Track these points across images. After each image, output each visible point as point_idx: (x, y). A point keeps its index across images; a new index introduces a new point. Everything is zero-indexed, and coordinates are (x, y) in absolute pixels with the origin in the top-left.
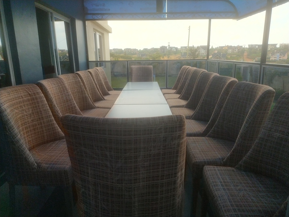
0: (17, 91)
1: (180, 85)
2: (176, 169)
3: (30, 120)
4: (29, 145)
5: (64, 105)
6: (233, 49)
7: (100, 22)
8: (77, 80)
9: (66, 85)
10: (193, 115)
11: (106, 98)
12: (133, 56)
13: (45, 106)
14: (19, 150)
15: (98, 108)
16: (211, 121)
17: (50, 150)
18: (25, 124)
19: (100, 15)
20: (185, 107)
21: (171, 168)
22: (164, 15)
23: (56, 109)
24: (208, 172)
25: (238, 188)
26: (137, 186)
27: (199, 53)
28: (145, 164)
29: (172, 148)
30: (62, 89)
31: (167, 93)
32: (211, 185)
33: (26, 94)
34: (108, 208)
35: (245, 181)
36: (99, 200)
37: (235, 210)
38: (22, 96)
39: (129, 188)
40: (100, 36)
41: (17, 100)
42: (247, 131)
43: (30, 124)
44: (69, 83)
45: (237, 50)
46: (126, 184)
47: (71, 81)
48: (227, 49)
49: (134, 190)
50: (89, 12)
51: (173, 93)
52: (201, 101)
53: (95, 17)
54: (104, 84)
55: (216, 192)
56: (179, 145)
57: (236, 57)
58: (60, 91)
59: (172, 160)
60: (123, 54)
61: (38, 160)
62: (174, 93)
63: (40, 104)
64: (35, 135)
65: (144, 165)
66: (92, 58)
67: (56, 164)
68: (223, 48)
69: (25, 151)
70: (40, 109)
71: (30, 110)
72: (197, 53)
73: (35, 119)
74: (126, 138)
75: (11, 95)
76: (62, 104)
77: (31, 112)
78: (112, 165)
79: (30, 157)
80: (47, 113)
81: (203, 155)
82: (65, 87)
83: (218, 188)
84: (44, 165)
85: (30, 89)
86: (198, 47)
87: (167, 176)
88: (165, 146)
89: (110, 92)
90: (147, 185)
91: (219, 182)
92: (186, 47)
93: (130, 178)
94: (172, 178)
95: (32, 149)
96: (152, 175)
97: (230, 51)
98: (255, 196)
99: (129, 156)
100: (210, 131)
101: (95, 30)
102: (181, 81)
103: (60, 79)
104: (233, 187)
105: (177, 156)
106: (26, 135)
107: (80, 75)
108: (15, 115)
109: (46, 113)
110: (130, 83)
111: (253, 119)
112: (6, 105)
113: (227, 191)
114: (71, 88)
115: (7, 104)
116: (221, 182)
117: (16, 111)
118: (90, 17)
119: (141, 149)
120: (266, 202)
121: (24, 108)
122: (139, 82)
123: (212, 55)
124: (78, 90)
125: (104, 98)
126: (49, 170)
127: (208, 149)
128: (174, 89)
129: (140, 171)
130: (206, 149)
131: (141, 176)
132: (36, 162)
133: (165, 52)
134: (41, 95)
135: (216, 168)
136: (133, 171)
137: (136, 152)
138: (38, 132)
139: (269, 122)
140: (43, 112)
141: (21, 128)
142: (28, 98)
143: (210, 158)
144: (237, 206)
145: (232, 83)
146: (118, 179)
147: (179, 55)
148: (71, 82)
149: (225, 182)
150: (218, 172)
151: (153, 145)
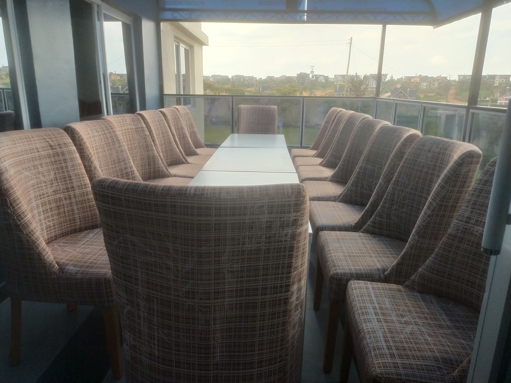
0: (28, 140)
1: (323, 142)
2: (288, 278)
3: (50, 191)
4: (47, 234)
5: (112, 168)
6: (430, 82)
7: (187, 25)
8: (139, 126)
9: (119, 133)
10: (342, 194)
11: (190, 159)
12: (249, 89)
13: (78, 167)
14: (28, 241)
15: (175, 176)
16: (370, 204)
17: (84, 244)
18: (42, 197)
19: (186, 12)
20: (329, 181)
21: (280, 276)
22: (301, 14)
23: (98, 173)
24: (354, 291)
25: (404, 319)
26: (219, 304)
27: (366, 87)
28: (234, 267)
29: (281, 241)
30: (112, 141)
31: (299, 154)
32: (356, 313)
33: (45, 144)
34: (169, 340)
35: (418, 309)
36: (155, 325)
37: (392, 356)
38: (37, 148)
39: (207, 307)
40: (186, 51)
41: (28, 155)
42: (427, 223)
43: (50, 197)
44: (125, 130)
45: (436, 84)
46: (201, 299)
47: (129, 127)
48: (418, 81)
49: (214, 311)
50: (167, 6)
51: (311, 156)
52: (357, 169)
53: (176, 15)
54: (188, 135)
55: (364, 325)
56: (294, 237)
57: (435, 96)
58: (106, 144)
59: (281, 262)
60: (230, 86)
61: (62, 259)
62: (313, 156)
63: (69, 164)
64: (59, 216)
65: (232, 268)
66: (170, 88)
67: (92, 267)
68: (412, 80)
69: (38, 242)
70: (68, 171)
71: (51, 172)
72: (363, 87)
73: (60, 190)
74: (201, 220)
75: (18, 145)
76: (110, 166)
77: (52, 176)
78: (177, 266)
79: (48, 252)
80: (81, 179)
81: (350, 263)
82: (116, 136)
83: (368, 317)
84: (72, 268)
85: (53, 137)
86: (365, 77)
87: (273, 290)
88: (270, 237)
89: (198, 151)
90: (236, 304)
91: (371, 307)
92: (343, 76)
93: (208, 290)
94: (281, 292)
95: (52, 241)
96: (246, 286)
97: (424, 85)
98: (432, 334)
99: (206, 251)
100: (368, 223)
101: (178, 40)
102: (327, 136)
103: (108, 122)
104: (394, 318)
105: (291, 256)
106: (42, 217)
107: (144, 117)
108: (24, 181)
109: (79, 180)
110: (236, 135)
111: (440, 201)
112: (8, 162)
113: (384, 324)
114: (128, 139)
115: (10, 160)
116: (375, 308)
117: (26, 173)
118: (168, 15)
119: (227, 241)
120: (450, 344)
121: (40, 169)
122: (252, 133)
123: (392, 91)
124: (140, 144)
125: (186, 161)
126: (79, 276)
127: (361, 253)
128: (312, 149)
129: (225, 279)
130: (356, 253)
131: (226, 287)
132: (57, 263)
133: (306, 83)
134: (71, 147)
135: (370, 285)
136: (213, 278)
137: (219, 245)
138: (65, 212)
139: (466, 207)
140: (73, 177)
141: (34, 204)
142: (48, 151)
143: (361, 267)
144: (397, 349)
145: (412, 138)
146: (187, 290)
147: (330, 91)
148: (128, 129)
149: (381, 308)
150: (372, 291)
151: (248, 234)
